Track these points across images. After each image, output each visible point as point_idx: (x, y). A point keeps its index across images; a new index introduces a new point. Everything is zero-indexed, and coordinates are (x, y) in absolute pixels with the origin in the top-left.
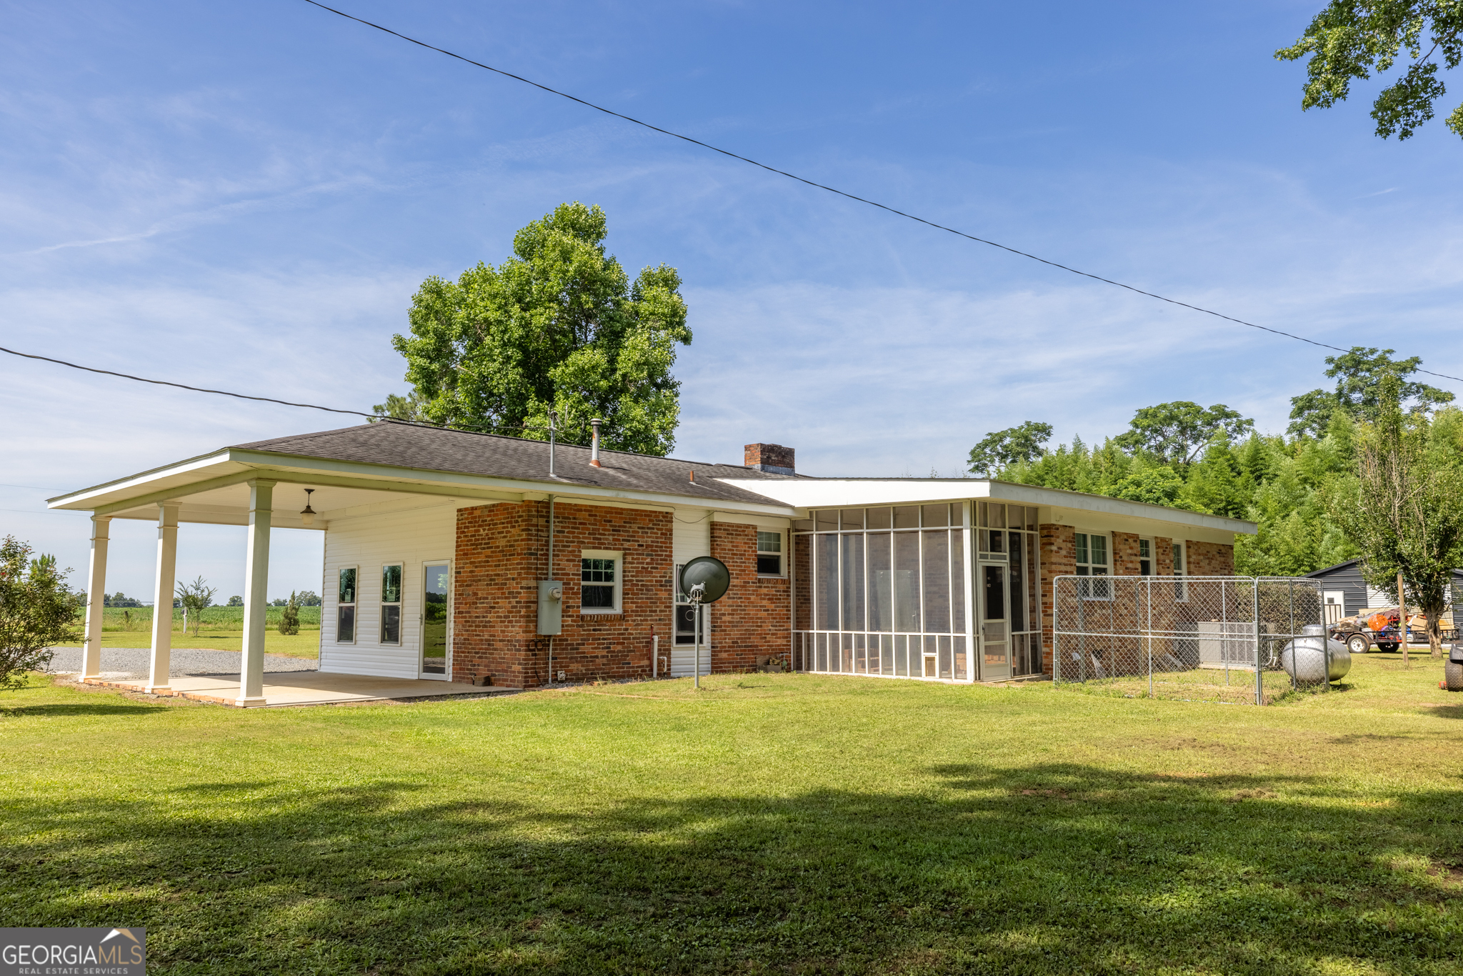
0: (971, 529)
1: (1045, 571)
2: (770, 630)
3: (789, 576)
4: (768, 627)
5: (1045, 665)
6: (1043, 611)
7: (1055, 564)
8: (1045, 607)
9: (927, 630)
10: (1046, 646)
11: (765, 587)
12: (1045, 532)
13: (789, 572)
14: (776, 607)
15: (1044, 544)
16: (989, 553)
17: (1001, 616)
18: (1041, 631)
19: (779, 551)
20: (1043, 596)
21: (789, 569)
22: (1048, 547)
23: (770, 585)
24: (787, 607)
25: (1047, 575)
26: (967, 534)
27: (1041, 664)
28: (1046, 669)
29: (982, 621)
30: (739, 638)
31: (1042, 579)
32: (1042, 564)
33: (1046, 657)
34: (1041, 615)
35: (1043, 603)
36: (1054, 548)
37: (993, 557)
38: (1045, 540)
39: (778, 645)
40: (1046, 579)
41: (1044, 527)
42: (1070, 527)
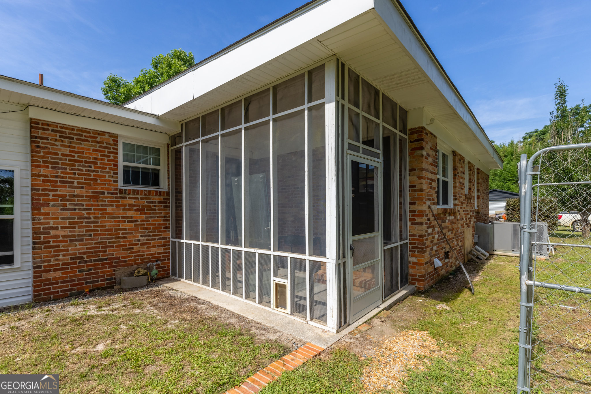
0: (337, 103)
1: (415, 178)
2: (139, 240)
3: (169, 188)
4: (137, 237)
5: (411, 275)
6: (410, 220)
7: (425, 170)
8: (413, 216)
9: (279, 248)
10: (412, 256)
11: (130, 198)
12: (415, 136)
13: (169, 185)
14: (147, 217)
15: (413, 149)
16: (361, 146)
17: (371, 229)
18: (407, 241)
19: (159, 165)
20: (411, 203)
21: (169, 182)
22: (419, 152)
23: (139, 196)
24: (165, 217)
25: (417, 182)
26: (330, 110)
27: (407, 273)
28: (412, 279)
29: (350, 239)
30: (85, 253)
31: (410, 187)
32: (411, 170)
33: (412, 267)
34: (409, 223)
35: (410, 212)
36: (424, 153)
37: (365, 152)
38: (415, 145)
39: (152, 254)
40: (415, 186)
41: (413, 131)
42: (435, 136)
